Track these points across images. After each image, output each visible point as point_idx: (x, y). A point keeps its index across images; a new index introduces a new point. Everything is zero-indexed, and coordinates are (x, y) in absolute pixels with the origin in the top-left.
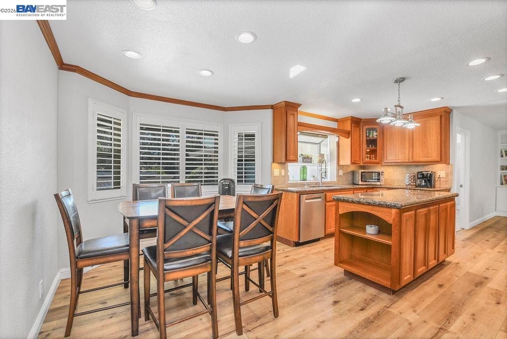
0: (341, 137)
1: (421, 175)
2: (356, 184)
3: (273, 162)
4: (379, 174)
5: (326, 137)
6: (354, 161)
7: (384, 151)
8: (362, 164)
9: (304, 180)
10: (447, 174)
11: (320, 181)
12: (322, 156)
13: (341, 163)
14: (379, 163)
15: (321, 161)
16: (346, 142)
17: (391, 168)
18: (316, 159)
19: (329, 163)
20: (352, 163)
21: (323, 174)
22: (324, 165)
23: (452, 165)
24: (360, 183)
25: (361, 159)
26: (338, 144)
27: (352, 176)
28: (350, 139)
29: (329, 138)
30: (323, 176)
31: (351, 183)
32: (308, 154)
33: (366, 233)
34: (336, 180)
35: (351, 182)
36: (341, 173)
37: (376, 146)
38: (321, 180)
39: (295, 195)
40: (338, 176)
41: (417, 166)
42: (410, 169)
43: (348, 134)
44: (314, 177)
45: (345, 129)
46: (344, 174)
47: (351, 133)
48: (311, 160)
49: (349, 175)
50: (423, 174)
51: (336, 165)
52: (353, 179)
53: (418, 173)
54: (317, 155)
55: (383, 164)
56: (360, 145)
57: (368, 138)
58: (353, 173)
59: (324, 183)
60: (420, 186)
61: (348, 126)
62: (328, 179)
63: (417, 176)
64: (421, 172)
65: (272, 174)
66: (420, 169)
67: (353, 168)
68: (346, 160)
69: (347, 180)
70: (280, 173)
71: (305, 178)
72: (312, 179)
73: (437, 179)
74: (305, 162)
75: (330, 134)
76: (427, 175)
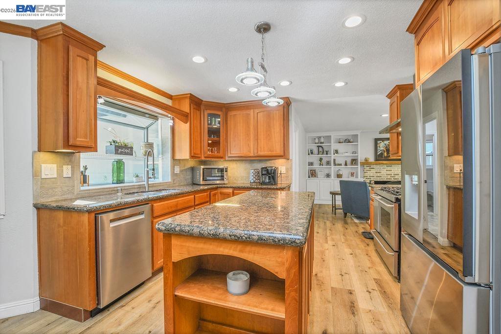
0: (177, 120)
1: (265, 171)
2: (197, 184)
3: (40, 150)
4: (222, 170)
5: (155, 118)
6: (195, 154)
7: (227, 142)
8: (203, 158)
9: (120, 181)
10: (287, 170)
11: (145, 183)
12: (150, 145)
13: (177, 157)
14: (222, 158)
15: (149, 154)
16: (184, 128)
17: (234, 163)
18: (139, 149)
19: (161, 156)
20: (192, 157)
21: (151, 172)
22: (150, 159)
23: (291, 160)
24: (202, 182)
25: (202, 152)
26: (173, 129)
27: (191, 174)
28: (188, 124)
29: (159, 120)
30: (151, 176)
31: (191, 183)
32: (126, 142)
33: (227, 290)
34: (170, 181)
35: (190, 181)
36: (177, 170)
37: (219, 136)
38: (148, 181)
39: (85, 218)
40: (174, 174)
41: (260, 161)
42: (253, 165)
43: (185, 117)
44: (137, 176)
45: (182, 109)
46: (181, 171)
47: (189, 116)
48: (132, 151)
49: (188, 172)
50: (267, 170)
51: (170, 158)
52: (193, 178)
53: (262, 168)
54: (142, 144)
55: (227, 158)
56: (201, 133)
57: (210, 126)
58: (193, 169)
59: (153, 185)
60: (263, 183)
61: (186, 107)
62: (160, 179)
63: (262, 172)
64: (266, 168)
65: (36, 174)
66: (263, 165)
67: (192, 163)
68: (184, 153)
69: (186, 180)
70: (60, 171)
71: (121, 178)
72: (134, 179)
73: (279, 175)
74: (121, 153)
75: (162, 114)
76: (271, 171)
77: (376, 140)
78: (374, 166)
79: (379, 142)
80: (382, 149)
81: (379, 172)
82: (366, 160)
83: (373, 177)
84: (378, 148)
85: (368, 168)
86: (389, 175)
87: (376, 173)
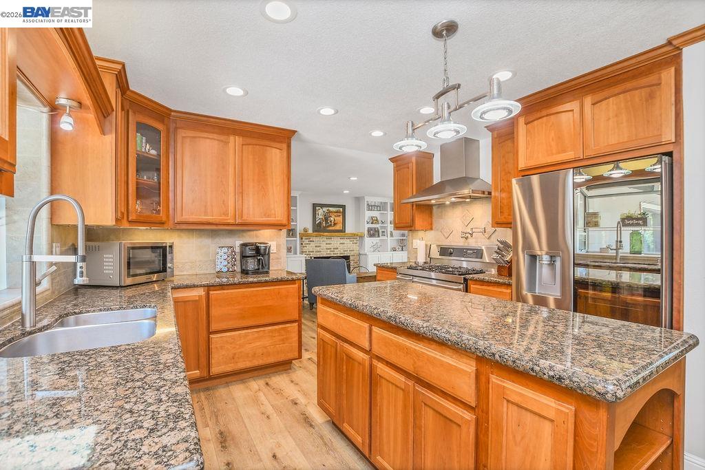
4: (162, 250)
8: (125, 224)
10: (279, 247)
14: (164, 223)
20: (117, 221)
50: (258, 249)
51: (44, 224)
55: (172, 226)
63: (243, 252)
76: (265, 249)
77: (315, 206)
78: (314, 239)
79: (317, 208)
80: (320, 217)
81: (319, 246)
82: (305, 230)
83: (312, 252)
84: (317, 216)
85: (307, 241)
86: (328, 249)
87: (316, 246)
